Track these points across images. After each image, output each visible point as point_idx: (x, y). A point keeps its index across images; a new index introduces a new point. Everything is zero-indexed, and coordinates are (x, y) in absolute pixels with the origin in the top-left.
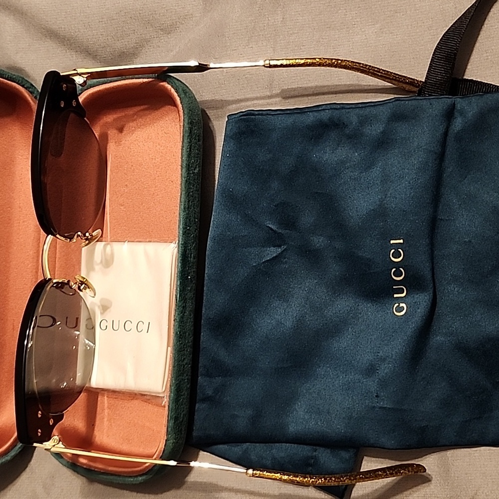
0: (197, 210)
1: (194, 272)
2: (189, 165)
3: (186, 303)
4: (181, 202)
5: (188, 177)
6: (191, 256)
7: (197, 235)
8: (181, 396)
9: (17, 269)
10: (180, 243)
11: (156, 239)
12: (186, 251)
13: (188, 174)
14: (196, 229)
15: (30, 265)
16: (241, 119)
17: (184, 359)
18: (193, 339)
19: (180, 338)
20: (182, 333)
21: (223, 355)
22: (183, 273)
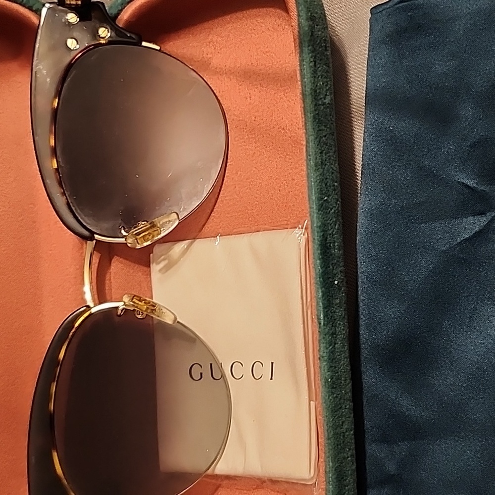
0: (335, 167)
1: (341, 272)
2: (316, 91)
3: (336, 326)
4: (308, 155)
5: (315, 110)
6: (334, 246)
7: (340, 209)
8: (345, 486)
9: (53, 297)
10: (315, 225)
11: (266, 226)
12: (327, 238)
13: (315, 105)
14: (338, 200)
15: (72, 290)
16: (398, 8)
17: (343, 423)
18: (353, 386)
19: (333, 388)
20: (334, 379)
21: (406, 404)
22: (326, 276)
